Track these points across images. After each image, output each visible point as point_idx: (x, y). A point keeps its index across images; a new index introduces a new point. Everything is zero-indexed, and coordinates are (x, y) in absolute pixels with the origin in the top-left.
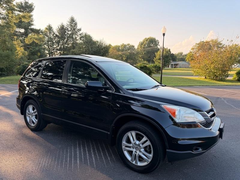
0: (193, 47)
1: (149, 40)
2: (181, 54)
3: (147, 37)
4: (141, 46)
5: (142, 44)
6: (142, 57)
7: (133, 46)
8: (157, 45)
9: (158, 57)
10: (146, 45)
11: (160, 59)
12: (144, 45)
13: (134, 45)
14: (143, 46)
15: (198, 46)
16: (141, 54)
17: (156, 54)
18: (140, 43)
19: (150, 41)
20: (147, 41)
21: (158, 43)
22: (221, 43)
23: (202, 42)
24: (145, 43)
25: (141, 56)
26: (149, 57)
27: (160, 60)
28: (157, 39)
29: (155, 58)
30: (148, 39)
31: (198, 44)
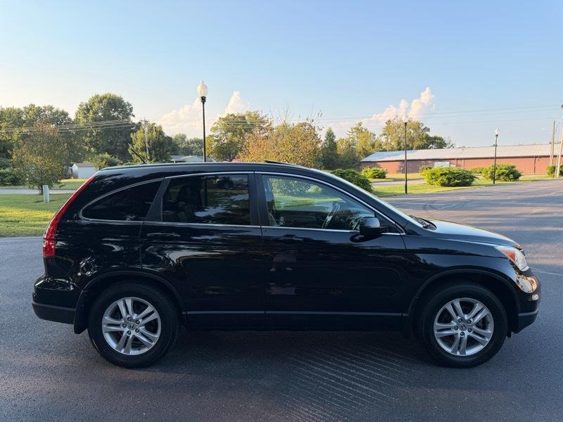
0: (215, 126)
1: (105, 101)
2: (183, 138)
3: (102, 93)
4: (85, 114)
5: (88, 110)
6: (91, 142)
7: (65, 114)
8: (128, 114)
9: (138, 145)
10: (100, 114)
11: (144, 149)
12: (94, 113)
13: (66, 110)
14: (91, 115)
15: (223, 122)
16: (88, 134)
17: (132, 136)
18: (81, 106)
19: (109, 103)
20: (101, 101)
21: (131, 110)
22: (265, 119)
23: (231, 115)
24: (95, 108)
25: (87, 140)
26: (111, 143)
27: (146, 151)
28: (126, 100)
29: (131, 147)
30: (105, 98)
31: (224, 119)
